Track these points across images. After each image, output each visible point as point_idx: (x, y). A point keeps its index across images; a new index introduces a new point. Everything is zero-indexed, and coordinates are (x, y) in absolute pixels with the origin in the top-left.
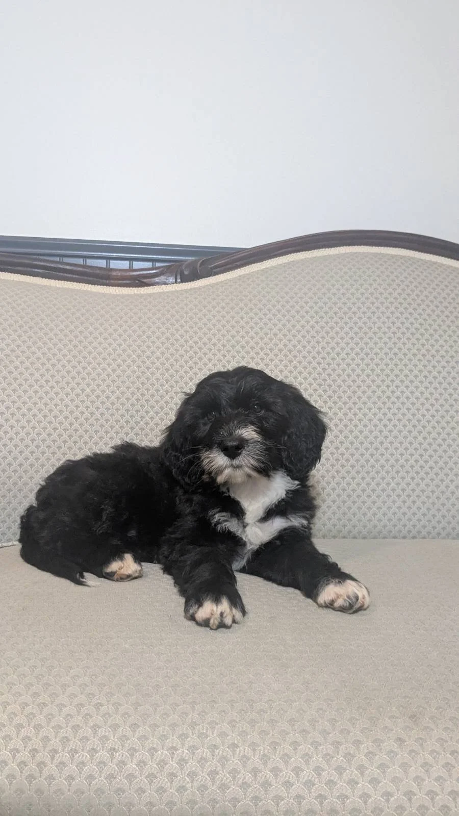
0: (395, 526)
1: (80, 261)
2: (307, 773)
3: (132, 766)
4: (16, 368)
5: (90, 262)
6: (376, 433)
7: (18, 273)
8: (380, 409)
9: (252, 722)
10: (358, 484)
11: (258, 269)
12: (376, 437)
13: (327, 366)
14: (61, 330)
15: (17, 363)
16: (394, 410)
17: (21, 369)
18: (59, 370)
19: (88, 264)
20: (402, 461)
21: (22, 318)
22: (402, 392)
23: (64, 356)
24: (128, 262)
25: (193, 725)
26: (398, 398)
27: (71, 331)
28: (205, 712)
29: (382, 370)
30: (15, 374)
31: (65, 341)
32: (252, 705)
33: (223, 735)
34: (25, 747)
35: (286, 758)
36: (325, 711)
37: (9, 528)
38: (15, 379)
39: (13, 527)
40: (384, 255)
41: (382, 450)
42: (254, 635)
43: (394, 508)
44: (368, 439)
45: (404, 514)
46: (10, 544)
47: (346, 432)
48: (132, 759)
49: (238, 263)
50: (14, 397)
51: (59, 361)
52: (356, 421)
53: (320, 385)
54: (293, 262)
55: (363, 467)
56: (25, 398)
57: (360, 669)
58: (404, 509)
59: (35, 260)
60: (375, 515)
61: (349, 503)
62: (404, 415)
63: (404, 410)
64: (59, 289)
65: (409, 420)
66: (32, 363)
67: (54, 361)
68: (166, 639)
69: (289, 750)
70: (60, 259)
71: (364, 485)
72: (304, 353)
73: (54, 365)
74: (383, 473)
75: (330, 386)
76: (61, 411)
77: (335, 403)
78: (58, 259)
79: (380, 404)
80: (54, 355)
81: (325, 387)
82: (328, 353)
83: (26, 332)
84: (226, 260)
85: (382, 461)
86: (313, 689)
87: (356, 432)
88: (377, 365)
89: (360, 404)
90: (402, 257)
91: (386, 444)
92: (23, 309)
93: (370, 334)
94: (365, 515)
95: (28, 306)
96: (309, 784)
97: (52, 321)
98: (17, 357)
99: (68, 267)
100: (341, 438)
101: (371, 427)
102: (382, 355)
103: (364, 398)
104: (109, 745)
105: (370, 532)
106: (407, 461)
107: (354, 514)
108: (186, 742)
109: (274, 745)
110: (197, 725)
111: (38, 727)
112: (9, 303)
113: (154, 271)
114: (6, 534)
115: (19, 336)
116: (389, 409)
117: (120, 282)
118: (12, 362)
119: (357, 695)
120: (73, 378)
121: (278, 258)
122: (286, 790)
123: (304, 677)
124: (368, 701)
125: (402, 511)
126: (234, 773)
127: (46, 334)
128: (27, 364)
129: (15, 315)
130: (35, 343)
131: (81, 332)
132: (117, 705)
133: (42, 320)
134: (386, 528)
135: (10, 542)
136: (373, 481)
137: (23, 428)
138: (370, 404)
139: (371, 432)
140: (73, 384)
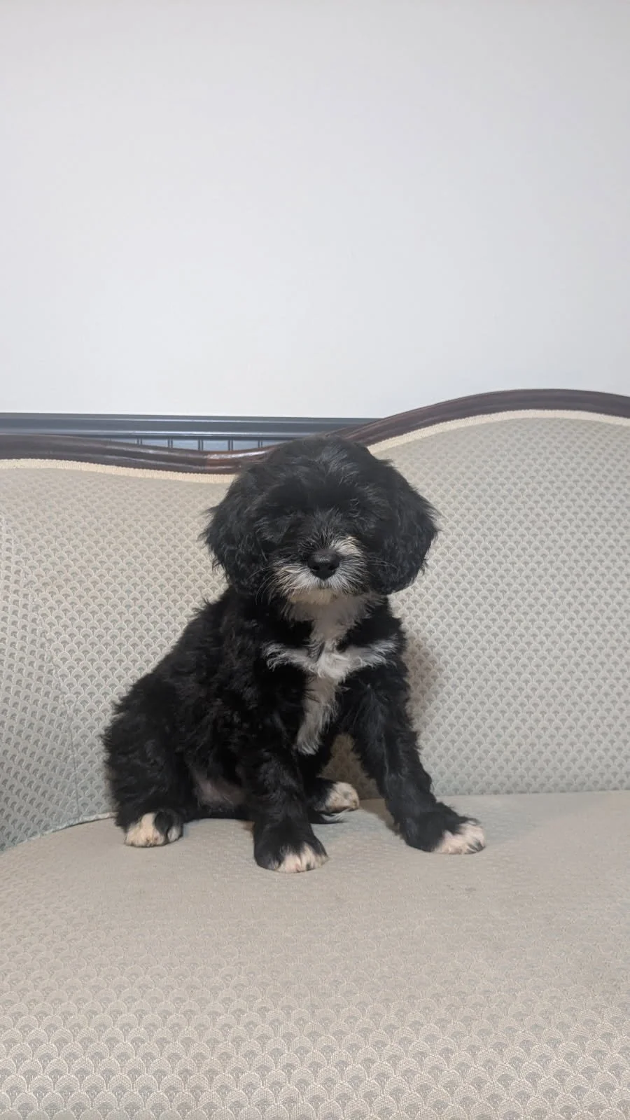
0: (602, 774)
1: (164, 443)
2: (547, 1080)
3: (316, 1086)
4: (95, 583)
5: (177, 444)
6: (568, 651)
7: (86, 462)
8: (572, 619)
9: (467, 1020)
10: (550, 721)
11: (398, 444)
12: (569, 657)
13: (497, 566)
14: (150, 533)
15: (95, 576)
16: (590, 621)
17: (101, 585)
18: (148, 584)
19: (174, 447)
20: (605, 688)
21: (98, 518)
22: (600, 597)
23: (156, 565)
24: (226, 442)
25: (390, 1029)
26: (594, 604)
27: (162, 534)
28: (403, 1010)
29: (571, 569)
30: (94, 592)
31: (156, 546)
32: (463, 998)
33: (431, 1038)
34: (173, 1068)
35: (517, 1062)
36: (561, 1000)
37: (91, 796)
38: (94, 598)
39: (97, 794)
40: (561, 421)
41: (578, 673)
42: (450, 911)
43: (600, 752)
44: (546, 661)
45: (614, 758)
46: (93, 818)
47: (529, 652)
48: (316, 1076)
49: (371, 438)
50: (94, 622)
51: (149, 572)
52: (541, 637)
53: (491, 591)
54: (443, 433)
55: (554, 697)
56: (107, 622)
57: (598, 944)
58: (613, 752)
59: (106, 443)
60: (574, 760)
61: (539, 747)
62: (604, 626)
63: (603, 620)
64: (141, 479)
65: (611, 633)
66: (115, 577)
67: (142, 573)
68: (337, 924)
69: (520, 1052)
70: (138, 442)
71: (557, 721)
72: (467, 550)
73: (142, 578)
74: (582, 705)
75: (504, 592)
76: (155, 638)
77: (512, 613)
78: (135, 442)
79: (571, 613)
80: (142, 564)
81: (497, 593)
82: (498, 549)
83: (104, 536)
84: (355, 435)
85: (580, 689)
86: (541, 974)
87: (543, 652)
88: (564, 562)
89: (545, 615)
90: (584, 422)
91: (584, 666)
92: (98, 507)
93: (552, 523)
94: (561, 761)
95: (105, 503)
96: (551, 1094)
97: (137, 521)
98: (95, 569)
99: (151, 452)
100: (524, 660)
101: (562, 643)
102: (569, 549)
103: (550, 607)
104: (283, 1060)
105: (569, 784)
106: (612, 686)
107: (548, 761)
108: (384, 1052)
109: (499, 1047)
110: (396, 1028)
111: (187, 1042)
112: (80, 500)
113: (263, 452)
114: (87, 805)
115: (97, 542)
116: (584, 619)
117: (218, 468)
118: (88, 575)
119: (599, 977)
120: (168, 594)
121: (422, 429)
122: (522, 1104)
123: (526, 959)
124: (614, 983)
125: (610, 754)
126: (451, 1086)
127: (130, 538)
128: (108, 578)
129: (89, 515)
130: (116, 550)
131: (175, 534)
132: (288, 1009)
133: (124, 520)
134: (591, 778)
135: (93, 815)
136: (569, 715)
137: (107, 661)
138: (558, 614)
139: (562, 650)
140: (168, 602)
